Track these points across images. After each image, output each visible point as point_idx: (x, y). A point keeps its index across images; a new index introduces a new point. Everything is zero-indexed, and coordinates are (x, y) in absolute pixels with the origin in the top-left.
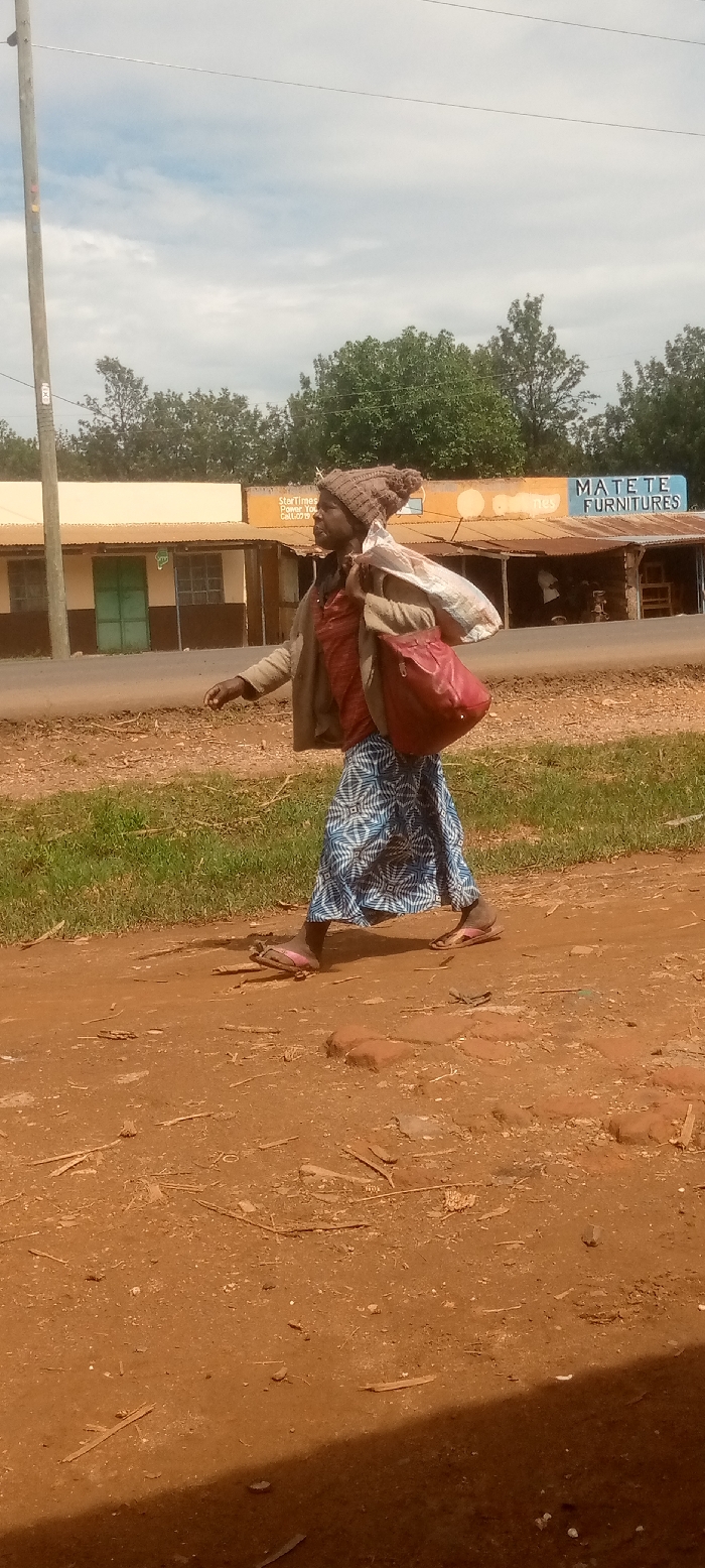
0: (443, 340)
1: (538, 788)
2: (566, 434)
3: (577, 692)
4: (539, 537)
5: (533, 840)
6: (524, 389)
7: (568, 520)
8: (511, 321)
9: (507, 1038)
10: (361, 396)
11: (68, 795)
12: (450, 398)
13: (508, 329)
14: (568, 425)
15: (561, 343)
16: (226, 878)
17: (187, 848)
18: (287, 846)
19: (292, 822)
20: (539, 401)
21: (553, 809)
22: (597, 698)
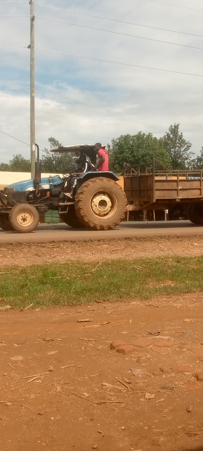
0: (149, 135)
1: (174, 269)
2: (185, 164)
3: (187, 241)
5: (173, 285)
6: (173, 151)
8: (170, 131)
9: (165, 346)
10: (125, 151)
11: (35, 266)
12: (151, 152)
13: (169, 133)
14: (186, 161)
15: (184, 138)
16: (81, 292)
17: (70, 283)
18: (99, 284)
19: (101, 276)
20: (177, 154)
21: (179, 276)
22: (192, 243)
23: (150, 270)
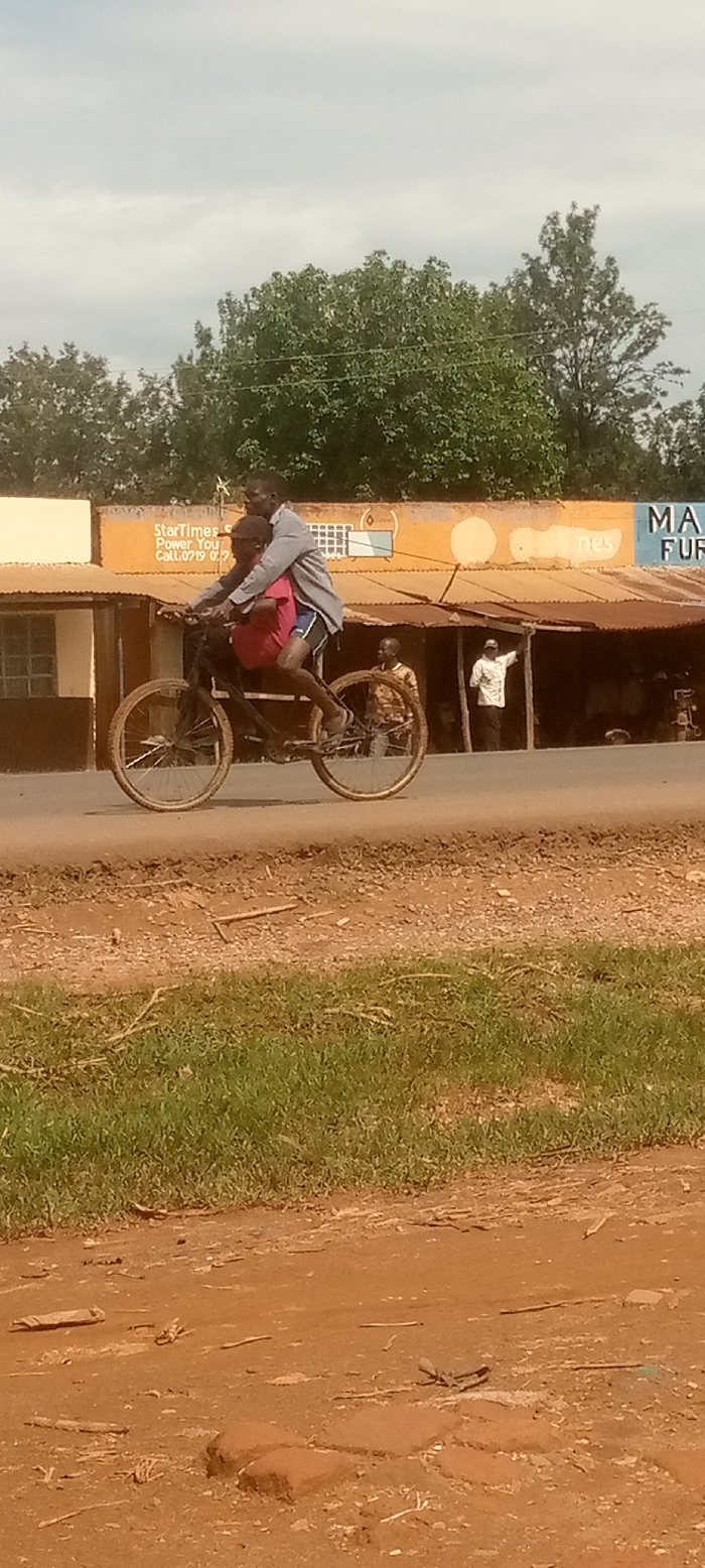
0: (432, 273)
1: (575, 1018)
2: (633, 431)
3: (645, 858)
4: (586, 597)
5: (566, 1106)
6: (565, 357)
7: (634, 572)
8: (545, 246)
9: (515, 1447)
10: (294, 362)
12: (442, 368)
13: (539, 259)
14: (637, 416)
15: (625, 284)
16: (45, 1163)
18: (151, 1110)
19: (162, 1067)
20: (591, 377)
21: (602, 1053)
22: (677, 870)
23: (443, 1024)
